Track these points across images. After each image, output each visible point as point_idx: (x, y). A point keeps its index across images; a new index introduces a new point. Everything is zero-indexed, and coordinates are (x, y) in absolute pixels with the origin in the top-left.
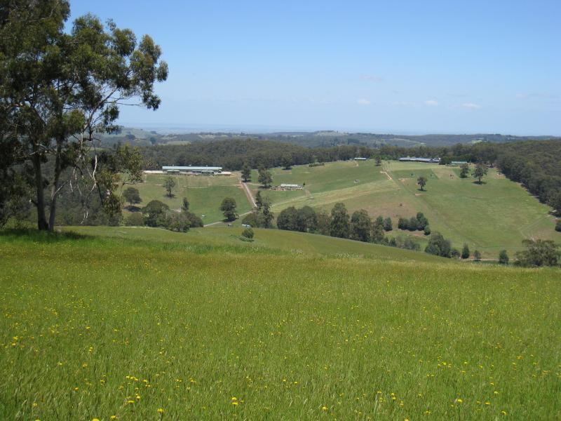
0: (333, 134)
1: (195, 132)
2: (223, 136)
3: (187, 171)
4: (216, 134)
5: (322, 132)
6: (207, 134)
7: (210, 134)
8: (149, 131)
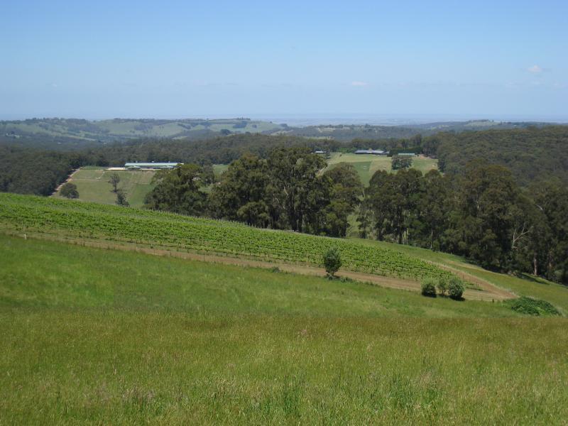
0: (488, 124)
1: (313, 125)
2: (344, 128)
3: (148, 167)
4: (336, 127)
5: (475, 121)
6: (327, 127)
7: (330, 126)
8: (279, 123)
